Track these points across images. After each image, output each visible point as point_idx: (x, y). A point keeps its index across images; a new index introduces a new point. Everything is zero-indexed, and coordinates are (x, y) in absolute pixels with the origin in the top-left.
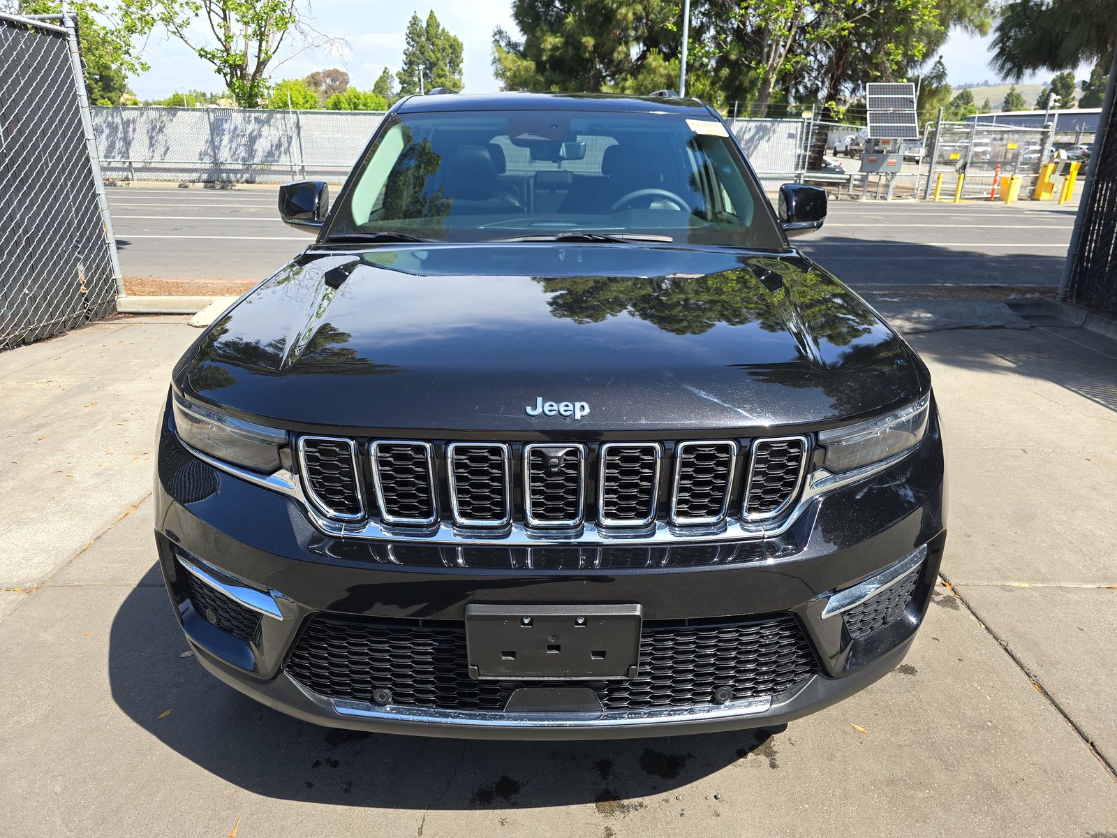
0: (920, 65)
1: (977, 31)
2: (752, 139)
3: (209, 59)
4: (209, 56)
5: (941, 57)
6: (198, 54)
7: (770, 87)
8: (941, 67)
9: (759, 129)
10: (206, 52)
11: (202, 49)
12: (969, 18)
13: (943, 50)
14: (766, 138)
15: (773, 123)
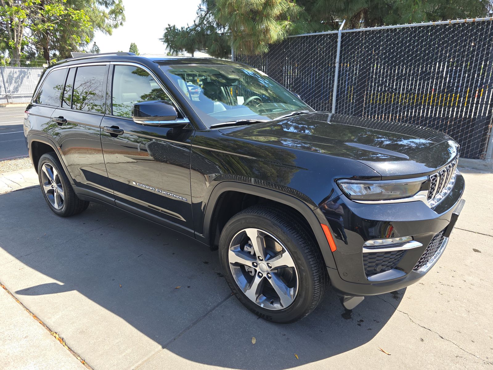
0: (86, 45)
1: (107, 33)
2: (19, 77)
5: (95, 43)
7: (19, 51)
8: (96, 47)
9: (21, 72)
12: (103, 28)
13: (94, 39)
14: (26, 76)
15: (28, 69)
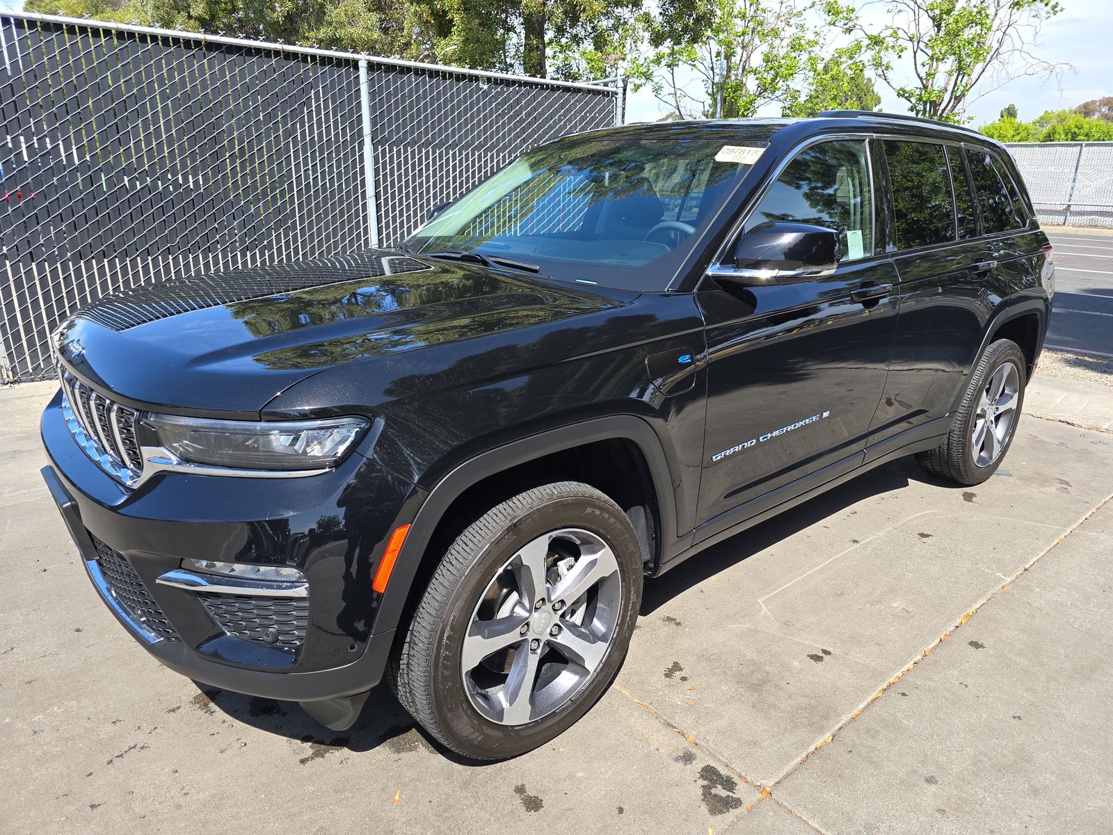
3: (906, 98)
4: (906, 95)
6: (896, 93)
10: (904, 91)
11: (901, 89)
